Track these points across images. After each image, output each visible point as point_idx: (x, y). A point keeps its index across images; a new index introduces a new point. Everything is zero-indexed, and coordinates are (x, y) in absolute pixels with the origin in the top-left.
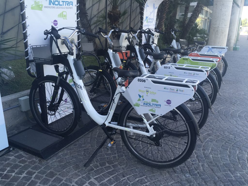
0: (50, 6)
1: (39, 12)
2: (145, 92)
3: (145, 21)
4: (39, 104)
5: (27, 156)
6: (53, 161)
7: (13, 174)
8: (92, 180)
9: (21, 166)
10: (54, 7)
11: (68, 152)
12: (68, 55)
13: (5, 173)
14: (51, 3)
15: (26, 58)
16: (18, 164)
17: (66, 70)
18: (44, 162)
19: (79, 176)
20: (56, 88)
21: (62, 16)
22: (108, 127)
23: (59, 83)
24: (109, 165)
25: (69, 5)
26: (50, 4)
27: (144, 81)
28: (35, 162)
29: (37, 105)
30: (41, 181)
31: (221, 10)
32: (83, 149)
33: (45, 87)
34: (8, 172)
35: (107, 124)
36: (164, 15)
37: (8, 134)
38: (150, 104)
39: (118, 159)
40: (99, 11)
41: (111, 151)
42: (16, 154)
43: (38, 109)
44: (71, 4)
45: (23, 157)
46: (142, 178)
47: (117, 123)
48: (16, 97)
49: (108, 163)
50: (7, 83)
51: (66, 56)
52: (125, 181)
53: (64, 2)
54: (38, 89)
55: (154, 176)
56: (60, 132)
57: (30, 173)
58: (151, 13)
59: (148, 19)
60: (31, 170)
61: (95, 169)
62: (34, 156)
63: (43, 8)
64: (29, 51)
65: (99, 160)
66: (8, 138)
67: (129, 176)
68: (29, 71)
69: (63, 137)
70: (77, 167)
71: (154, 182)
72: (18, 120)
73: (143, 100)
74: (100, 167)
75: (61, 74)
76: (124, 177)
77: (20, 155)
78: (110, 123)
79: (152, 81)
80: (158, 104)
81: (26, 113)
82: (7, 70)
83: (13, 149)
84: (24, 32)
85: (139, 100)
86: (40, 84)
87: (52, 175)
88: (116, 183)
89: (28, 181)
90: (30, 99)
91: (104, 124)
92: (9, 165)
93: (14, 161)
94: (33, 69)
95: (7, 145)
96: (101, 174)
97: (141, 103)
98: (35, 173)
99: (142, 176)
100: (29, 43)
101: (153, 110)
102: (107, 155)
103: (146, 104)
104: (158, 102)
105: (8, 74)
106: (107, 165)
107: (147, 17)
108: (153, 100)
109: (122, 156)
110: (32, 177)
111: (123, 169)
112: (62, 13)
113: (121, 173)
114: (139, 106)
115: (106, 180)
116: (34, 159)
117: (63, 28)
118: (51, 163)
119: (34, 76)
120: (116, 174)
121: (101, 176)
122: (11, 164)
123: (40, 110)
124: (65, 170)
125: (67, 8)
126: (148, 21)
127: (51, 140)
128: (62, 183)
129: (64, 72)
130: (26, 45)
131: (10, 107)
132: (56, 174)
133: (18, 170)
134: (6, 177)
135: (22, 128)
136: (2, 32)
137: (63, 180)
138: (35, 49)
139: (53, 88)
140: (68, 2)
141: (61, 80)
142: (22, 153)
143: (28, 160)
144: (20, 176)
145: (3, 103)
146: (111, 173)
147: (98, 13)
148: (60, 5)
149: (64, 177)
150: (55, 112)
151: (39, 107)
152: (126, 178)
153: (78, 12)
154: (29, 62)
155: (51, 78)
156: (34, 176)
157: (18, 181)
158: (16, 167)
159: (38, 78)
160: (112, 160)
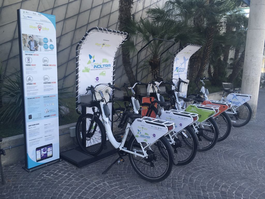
0: (95, 69)
1: (87, 73)
2: (142, 128)
3: (175, 71)
4: (81, 133)
5: (70, 165)
6: (84, 170)
7: (60, 174)
8: (106, 182)
9: (65, 170)
10: (97, 69)
11: (96, 166)
12: (101, 102)
13: (55, 172)
14: (96, 67)
15: (76, 102)
16: (64, 169)
17: (98, 111)
18: (79, 169)
19: (98, 179)
20: (92, 123)
21: (103, 74)
22: (121, 151)
23: (94, 119)
24: (119, 176)
25: (107, 67)
26: (94, 68)
27: (141, 121)
28: (74, 169)
29: (80, 133)
30: (75, 179)
31: (251, 60)
32: (105, 165)
33: (86, 122)
34: (57, 172)
35: (121, 149)
36: (206, 61)
37: (60, 152)
38: (144, 136)
39: (127, 174)
40: (146, 56)
41: (123, 169)
42: (63, 164)
43: (80, 136)
44: (109, 66)
45: (67, 165)
46: (137, 186)
47: (126, 148)
48: (68, 127)
49: (119, 175)
50: (63, 117)
51: (99, 102)
52: (126, 185)
53: (104, 65)
54: (82, 122)
55: (146, 186)
56: (93, 153)
57: (69, 174)
58: (181, 64)
59: (178, 69)
60: (70, 173)
61: (109, 177)
62: (74, 166)
63: (90, 71)
64: (78, 98)
65: (114, 173)
66: (60, 153)
67: (129, 184)
68: (77, 110)
69: (94, 156)
70: (98, 174)
71: (144, 189)
72: (68, 143)
73: (140, 133)
74: (113, 177)
75: (95, 114)
76: (126, 183)
77: (66, 164)
78: (123, 148)
79: (145, 121)
80: (148, 136)
81: (73, 138)
82: (65, 107)
83: (62, 160)
84: (77, 86)
85: (138, 133)
86: (83, 119)
87: (82, 176)
88: (120, 186)
89: (68, 178)
90: (76, 128)
91: (119, 149)
92: (58, 169)
93: (62, 167)
94: (80, 109)
95: (59, 158)
96: (112, 180)
97: (139, 135)
98: (72, 174)
99: (138, 185)
100: (79, 93)
101: (146, 140)
102: (120, 170)
103: (142, 136)
104: (148, 135)
105: (65, 111)
106: (118, 176)
107: (177, 68)
108: (146, 134)
109: (130, 172)
110: (70, 177)
111: (127, 179)
112: (103, 72)
113: (124, 182)
114: (138, 137)
115: (114, 184)
116: (73, 167)
117: (100, 84)
118: (83, 171)
119: (80, 114)
120: (121, 182)
121: (112, 181)
122: (59, 168)
123: (82, 137)
124: (90, 175)
125: (106, 69)
126: (179, 71)
127: (86, 157)
128: (87, 181)
129: (97, 112)
130: (77, 94)
131: (63, 133)
132: (85, 177)
133: (63, 172)
134: (56, 174)
135: (69, 148)
136: (65, 76)
137: (88, 180)
138: (82, 97)
139: (90, 122)
140: (107, 65)
141: (95, 117)
142: (67, 163)
143: (70, 168)
144: (64, 175)
145: (59, 130)
146: (118, 181)
147: (146, 58)
148: (101, 67)
149: (89, 179)
150: (90, 138)
151: (81, 134)
152: (127, 184)
153: (114, 70)
154: (78, 104)
155: (90, 116)
156: (72, 176)
157: (62, 178)
158: (62, 170)
159: (82, 115)
160: (122, 173)
